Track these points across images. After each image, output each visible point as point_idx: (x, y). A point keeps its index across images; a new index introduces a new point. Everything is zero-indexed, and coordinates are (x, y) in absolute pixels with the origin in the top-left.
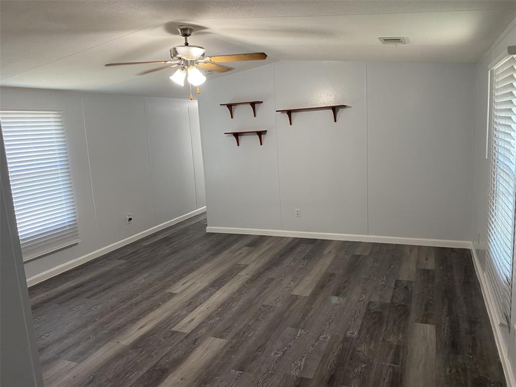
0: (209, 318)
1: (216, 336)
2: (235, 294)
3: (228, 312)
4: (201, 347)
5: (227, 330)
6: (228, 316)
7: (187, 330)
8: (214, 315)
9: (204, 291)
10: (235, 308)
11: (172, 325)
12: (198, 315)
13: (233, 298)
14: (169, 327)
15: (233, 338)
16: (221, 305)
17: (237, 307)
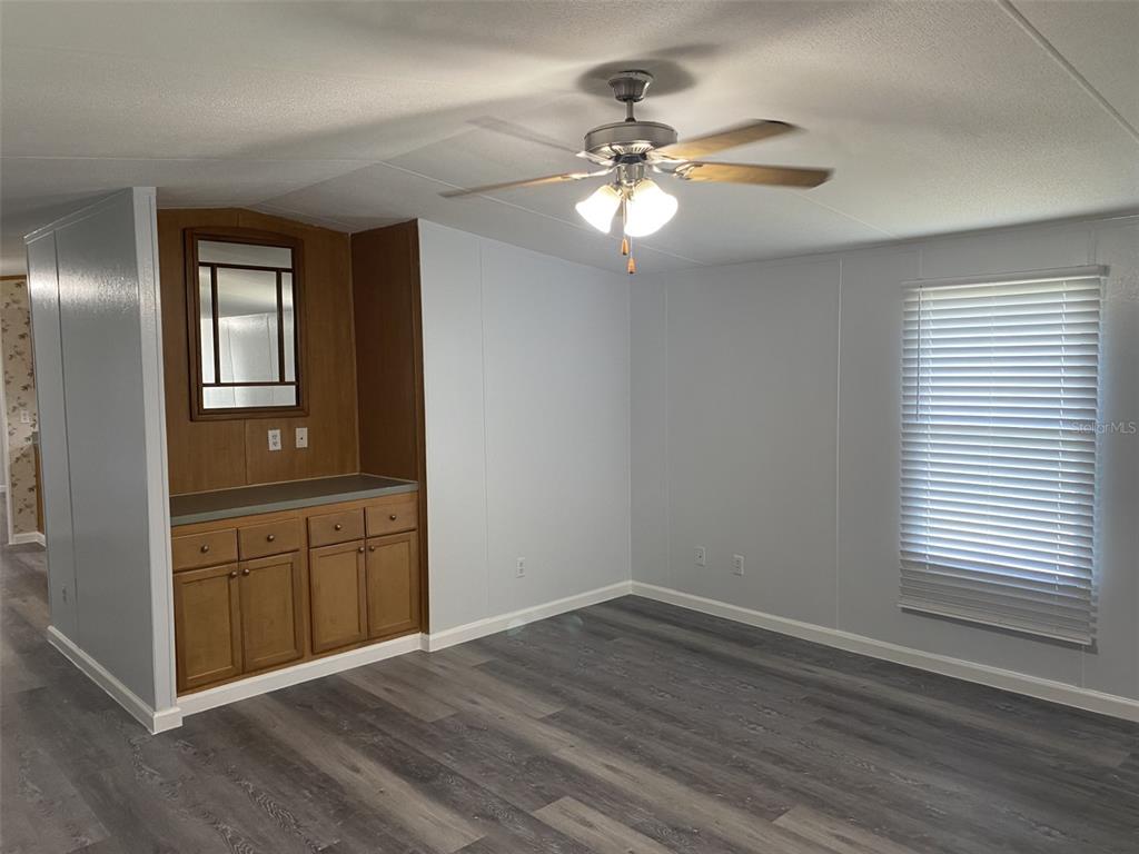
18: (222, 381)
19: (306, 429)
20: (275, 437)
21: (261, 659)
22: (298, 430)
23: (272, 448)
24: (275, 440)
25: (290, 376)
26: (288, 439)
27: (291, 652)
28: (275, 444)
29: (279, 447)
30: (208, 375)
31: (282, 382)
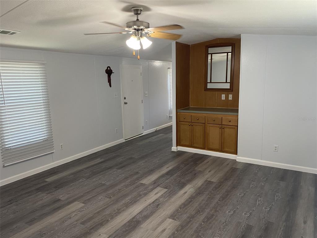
0: (145, 194)
1: (144, 185)
2: (123, 210)
3: (134, 197)
4: (152, 181)
5: (138, 187)
6: (135, 194)
7: (159, 189)
8: (143, 196)
9: (146, 217)
10: (128, 199)
11: (168, 192)
12: (152, 197)
13: (126, 207)
14: (169, 191)
15: (137, 183)
16: (136, 202)
17: (127, 199)
18: (212, 82)
19: (232, 95)
20: (223, 96)
21: (195, 145)
22: (229, 95)
23: (222, 99)
24: (223, 97)
25: (229, 80)
26: (227, 97)
27: (201, 146)
28: (223, 98)
29: (224, 99)
30: (209, 81)
31: (226, 82)
